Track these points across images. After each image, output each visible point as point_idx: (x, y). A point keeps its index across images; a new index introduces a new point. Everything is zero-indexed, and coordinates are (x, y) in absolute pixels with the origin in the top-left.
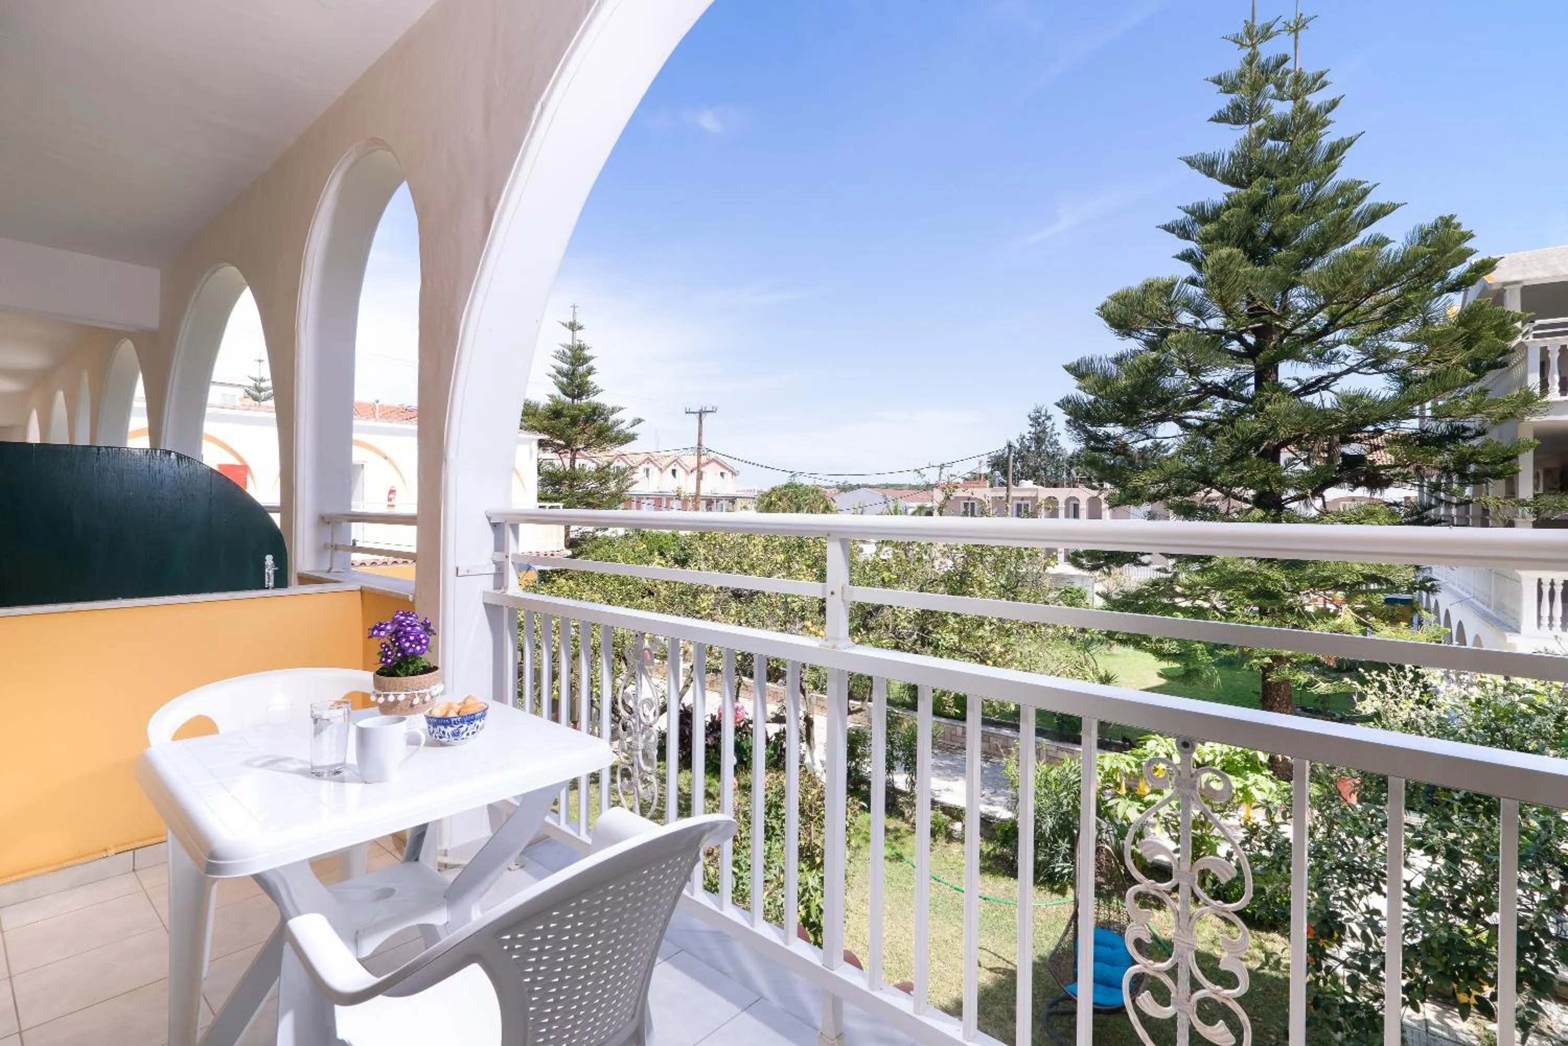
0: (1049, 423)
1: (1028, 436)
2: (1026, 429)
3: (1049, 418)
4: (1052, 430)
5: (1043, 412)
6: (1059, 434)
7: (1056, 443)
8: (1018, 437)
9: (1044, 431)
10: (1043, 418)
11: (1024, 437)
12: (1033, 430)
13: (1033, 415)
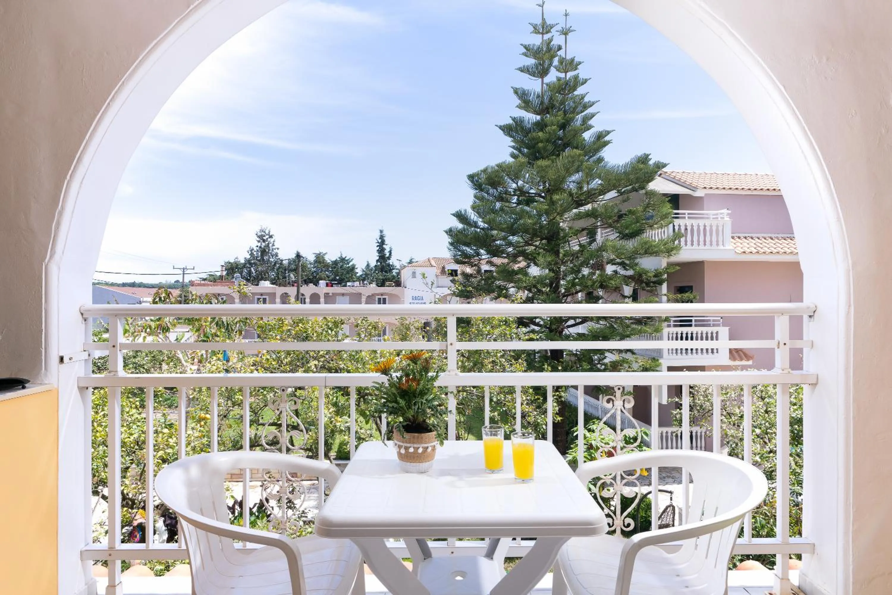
0: (271, 240)
1: (255, 249)
2: (254, 244)
3: (271, 237)
4: (273, 245)
5: (267, 232)
6: (278, 249)
7: (276, 255)
8: (249, 249)
9: (268, 246)
10: (267, 237)
11: (253, 249)
12: (259, 244)
13: (259, 234)
